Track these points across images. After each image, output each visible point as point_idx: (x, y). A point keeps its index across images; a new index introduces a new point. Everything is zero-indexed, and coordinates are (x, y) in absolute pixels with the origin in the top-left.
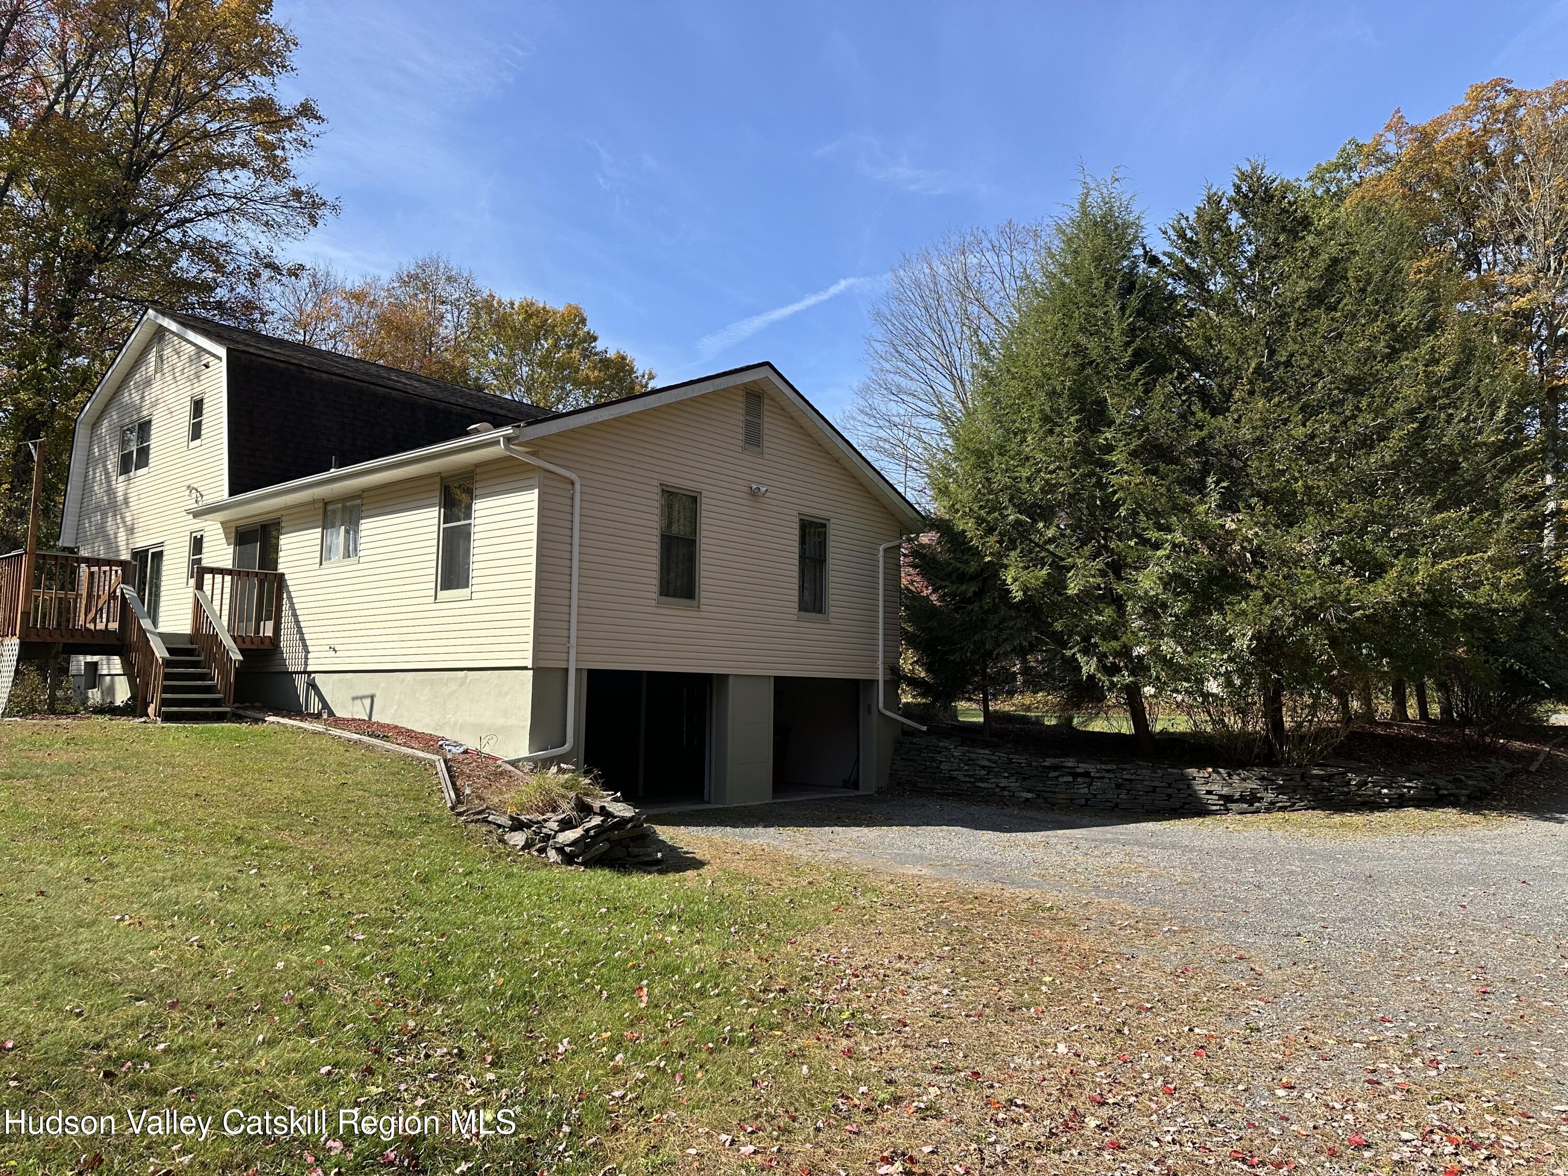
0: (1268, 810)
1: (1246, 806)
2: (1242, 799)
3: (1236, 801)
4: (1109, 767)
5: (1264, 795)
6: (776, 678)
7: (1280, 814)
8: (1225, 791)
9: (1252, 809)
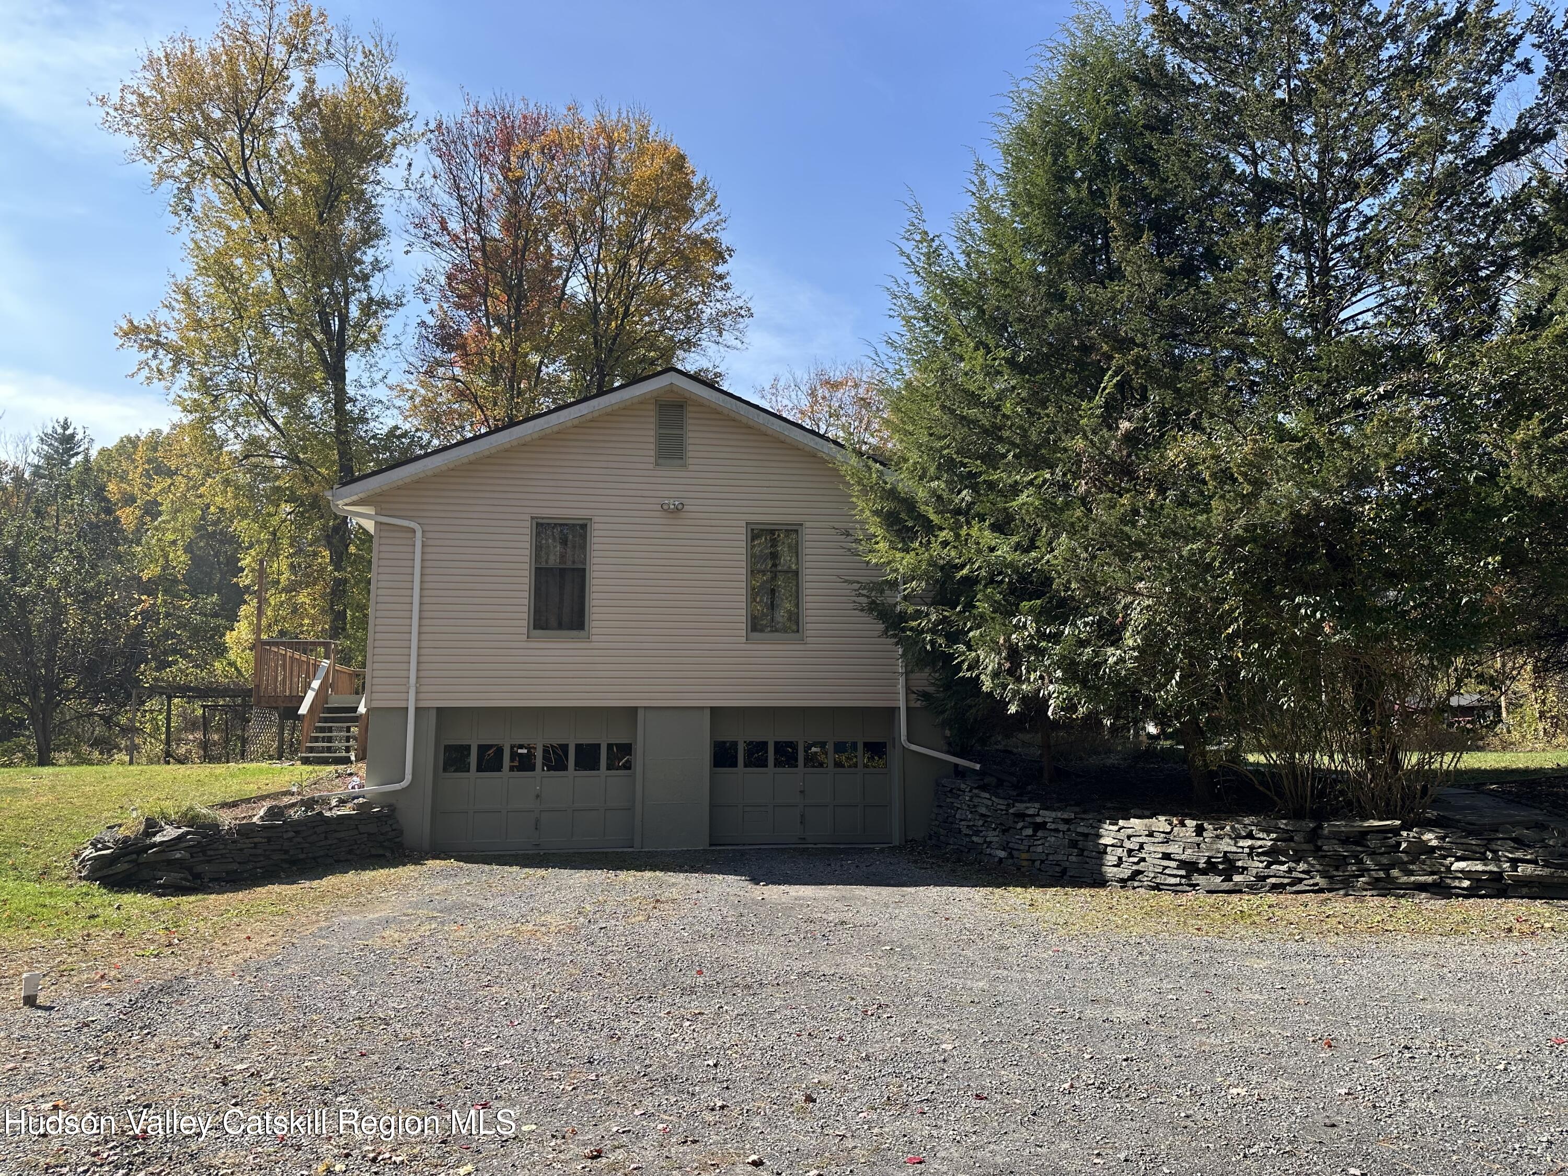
0: (1253, 889)
1: (1219, 879)
2: (1211, 868)
3: (1204, 872)
4: (1065, 816)
5: (1249, 863)
6: (713, 709)
7: (1272, 898)
8: (1188, 855)
9: (1226, 886)
